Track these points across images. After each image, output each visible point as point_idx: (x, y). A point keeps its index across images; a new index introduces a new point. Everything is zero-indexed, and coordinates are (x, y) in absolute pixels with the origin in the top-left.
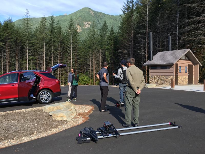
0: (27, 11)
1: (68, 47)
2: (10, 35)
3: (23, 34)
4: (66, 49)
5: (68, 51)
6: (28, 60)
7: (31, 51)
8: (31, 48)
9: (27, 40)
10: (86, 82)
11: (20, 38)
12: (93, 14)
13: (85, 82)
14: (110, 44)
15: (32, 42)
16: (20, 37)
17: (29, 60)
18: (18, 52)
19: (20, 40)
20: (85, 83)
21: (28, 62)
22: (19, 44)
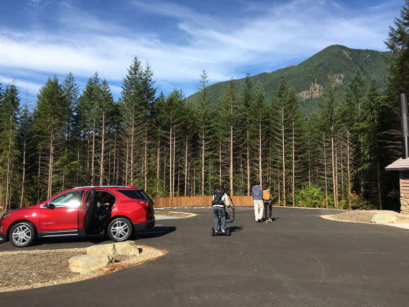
0: (203, 74)
1: (276, 130)
2: (176, 117)
3: (197, 114)
4: (273, 134)
5: (276, 138)
6: (204, 157)
7: (210, 141)
8: (210, 137)
9: (202, 123)
10: (317, 201)
11: (192, 121)
12: (349, 56)
13: (315, 201)
14: (368, 118)
15: (211, 126)
16: (192, 119)
17: (206, 159)
18: (188, 146)
19: (191, 125)
20: (315, 203)
21: (205, 161)
22: (190, 132)
